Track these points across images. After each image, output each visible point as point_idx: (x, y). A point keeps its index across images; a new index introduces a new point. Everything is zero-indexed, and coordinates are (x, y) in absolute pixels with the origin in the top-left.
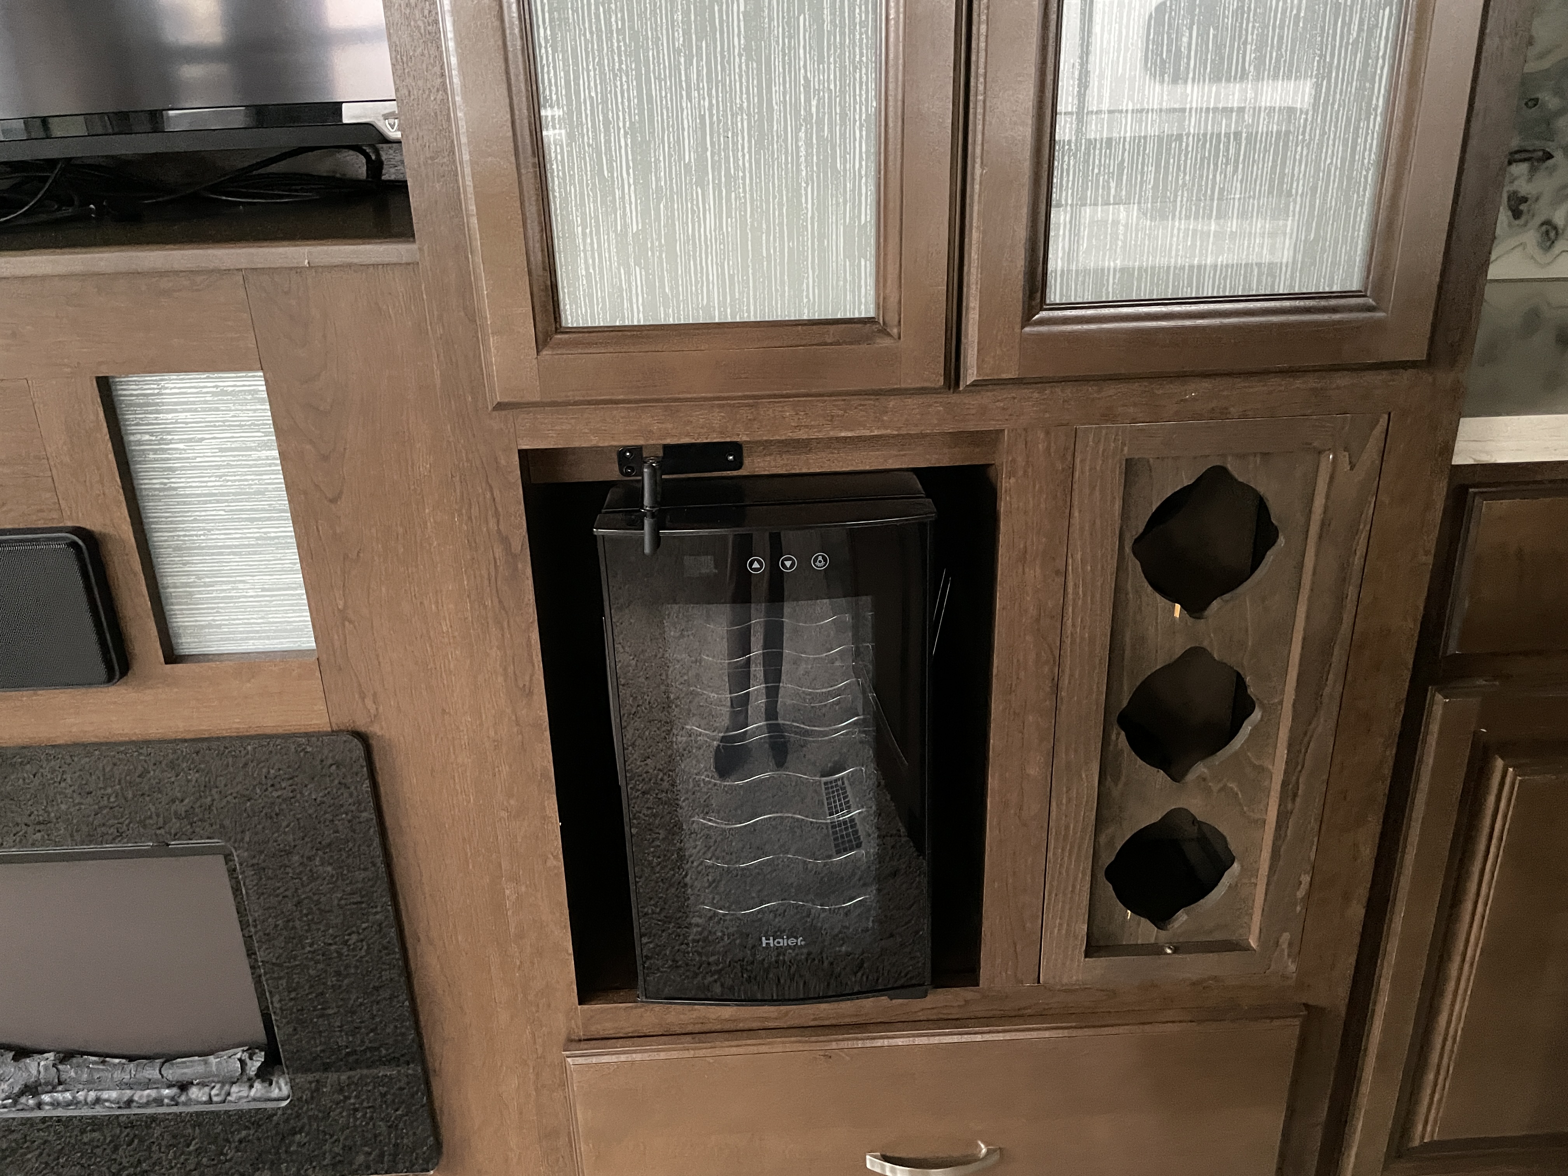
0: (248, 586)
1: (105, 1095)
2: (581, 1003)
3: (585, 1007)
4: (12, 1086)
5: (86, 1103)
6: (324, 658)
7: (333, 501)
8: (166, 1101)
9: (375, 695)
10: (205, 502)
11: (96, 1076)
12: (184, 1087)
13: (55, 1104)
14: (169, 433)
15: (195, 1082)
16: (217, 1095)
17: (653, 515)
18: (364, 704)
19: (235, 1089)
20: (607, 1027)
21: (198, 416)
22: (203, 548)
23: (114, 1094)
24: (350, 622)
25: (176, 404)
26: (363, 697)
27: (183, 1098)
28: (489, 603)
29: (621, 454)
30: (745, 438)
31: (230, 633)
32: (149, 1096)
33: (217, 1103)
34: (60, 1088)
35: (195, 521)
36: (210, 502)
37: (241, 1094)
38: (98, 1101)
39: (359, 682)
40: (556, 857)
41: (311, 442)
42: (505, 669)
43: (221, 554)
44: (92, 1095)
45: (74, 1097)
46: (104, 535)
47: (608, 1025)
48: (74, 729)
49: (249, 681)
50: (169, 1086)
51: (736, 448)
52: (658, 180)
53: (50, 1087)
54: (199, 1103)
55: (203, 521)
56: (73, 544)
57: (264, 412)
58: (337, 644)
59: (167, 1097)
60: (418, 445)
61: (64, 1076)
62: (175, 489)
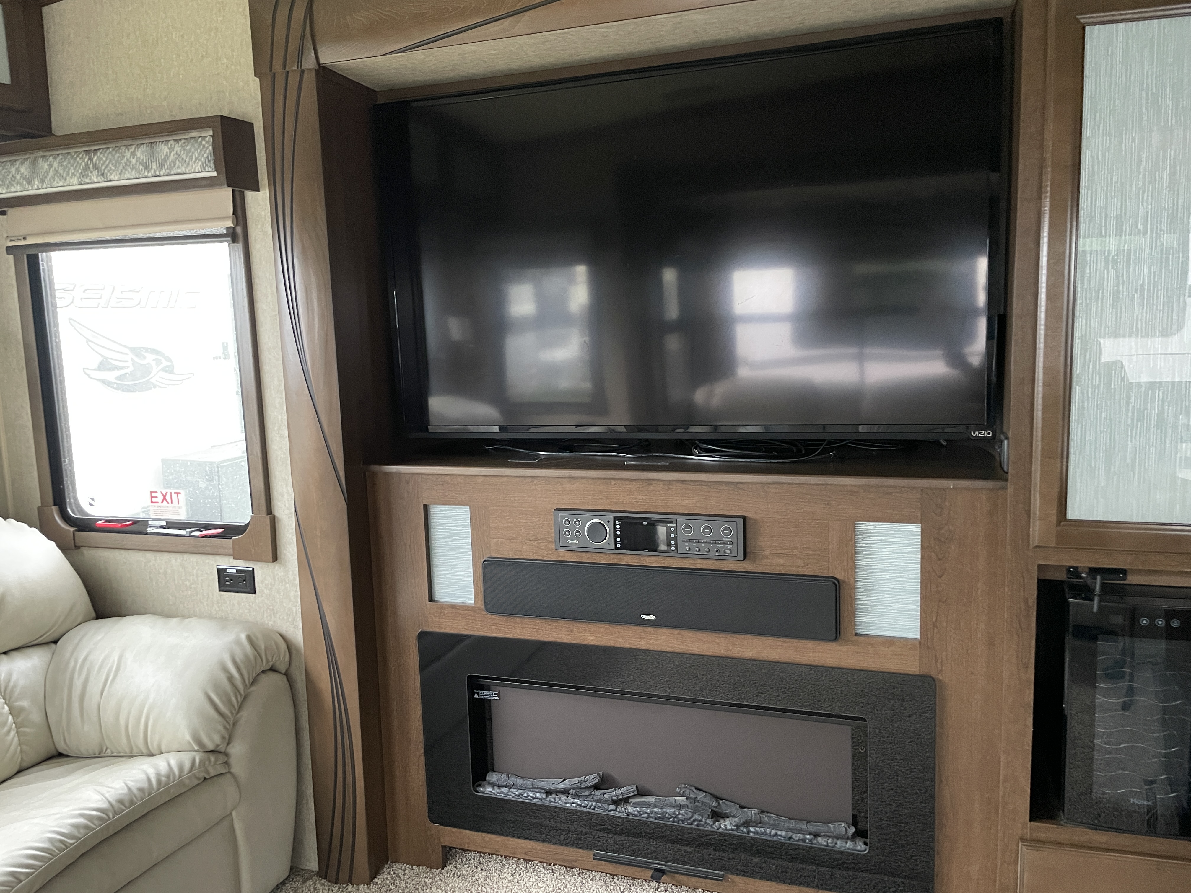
0: (891, 608)
1: (779, 833)
2: (1030, 820)
3: (1032, 823)
4: (740, 819)
5: (770, 835)
6: (923, 642)
7: (940, 577)
8: (807, 841)
9: (942, 662)
10: (882, 572)
11: (777, 823)
12: (816, 835)
13: (756, 833)
14: (873, 544)
15: (822, 834)
16: (831, 843)
17: (1099, 596)
18: (936, 664)
19: (839, 842)
20: (1042, 835)
21: (887, 539)
22: (877, 590)
23: (783, 833)
24: (937, 628)
25: (879, 533)
26: (936, 661)
27: (815, 842)
28: (1015, 625)
29: (1068, 570)
30: (1128, 568)
31: (880, 627)
32: (800, 837)
33: (830, 847)
34: (759, 825)
35: (876, 579)
36: (884, 572)
37: (842, 845)
38: (776, 835)
39: (936, 655)
40: (1028, 744)
41: (935, 553)
42: (1017, 655)
43: (884, 594)
44: (773, 832)
45: (765, 831)
46: (844, 582)
47: (1043, 835)
48: (811, 658)
49: (888, 647)
50: (810, 834)
51: (1124, 572)
52: (1115, 468)
53: (755, 824)
54: (822, 845)
55: (879, 580)
56: (834, 583)
57: (919, 539)
58: (929, 636)
59: (808, 839)
60: (980, 558)
61: (763, 820)
62: (871, 566)
